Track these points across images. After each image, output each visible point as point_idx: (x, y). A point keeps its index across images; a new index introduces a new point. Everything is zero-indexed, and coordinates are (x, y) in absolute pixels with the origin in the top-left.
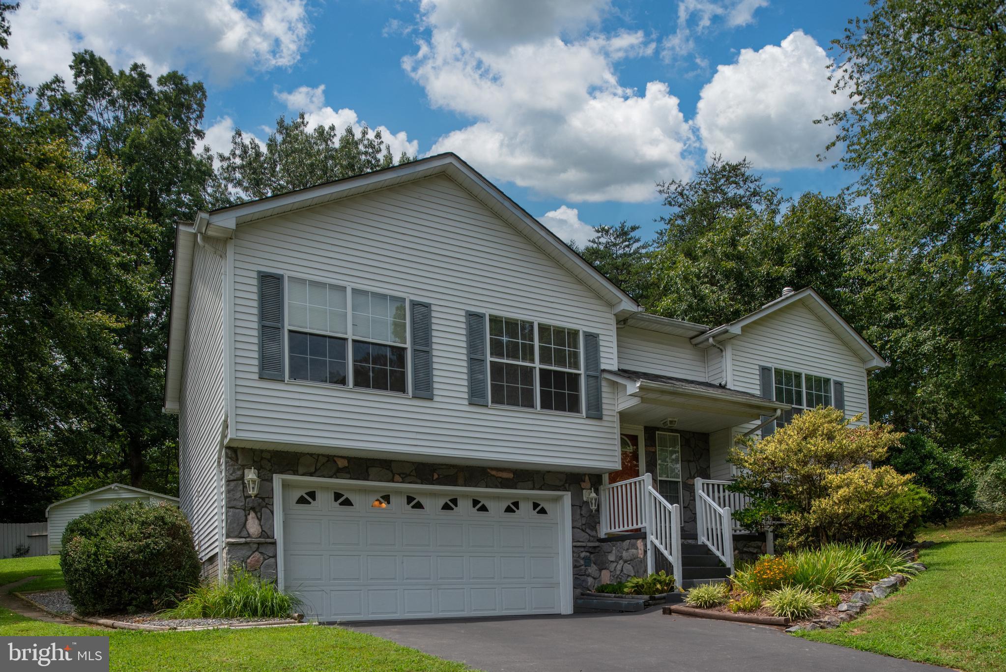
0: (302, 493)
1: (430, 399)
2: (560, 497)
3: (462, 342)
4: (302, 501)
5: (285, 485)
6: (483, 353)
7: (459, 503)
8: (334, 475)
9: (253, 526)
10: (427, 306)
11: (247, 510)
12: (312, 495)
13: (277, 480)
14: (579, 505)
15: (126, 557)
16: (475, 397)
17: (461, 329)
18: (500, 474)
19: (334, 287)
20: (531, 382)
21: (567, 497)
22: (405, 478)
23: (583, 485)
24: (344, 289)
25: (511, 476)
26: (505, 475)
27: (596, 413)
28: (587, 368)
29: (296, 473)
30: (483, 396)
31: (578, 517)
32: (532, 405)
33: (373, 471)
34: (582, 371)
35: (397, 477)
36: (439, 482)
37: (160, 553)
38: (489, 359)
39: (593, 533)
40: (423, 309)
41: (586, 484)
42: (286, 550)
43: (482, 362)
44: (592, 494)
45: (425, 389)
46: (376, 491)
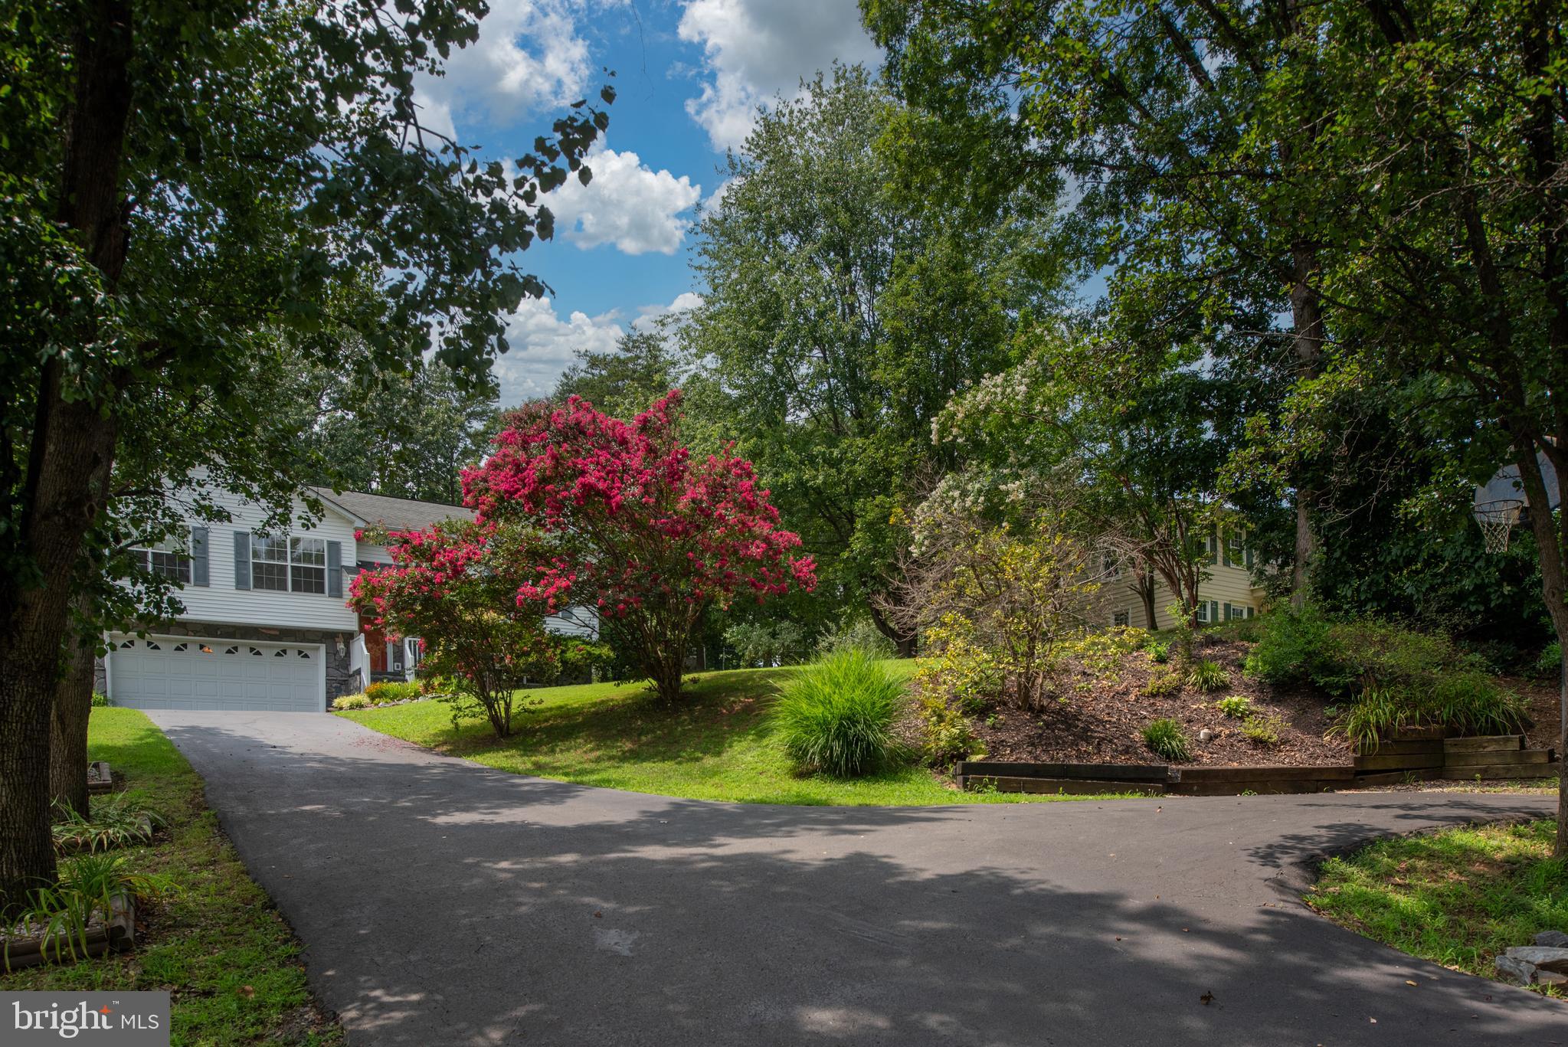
0: (125, 641)
1: (207, 586)
2: (318, 649)
3: (231, 550)
4: (125, 646)
5: (112, 637)
6: (247, 557)
7: (240, 649)
10: (206, 530)
12: (132, 643)
13: (106, 634)
14: (331, 653)
16: (241, 583)
17: (231, 542)
18: (269, 632)
20: (285, 575)
21: (323, 648)
22: (196, 633)
23: (337, 640)
25: (275, 633)
26: (272, 633)
27: (336, 592)
28: (330, 564)
30: (247, 584)
31: (332, 660)
32: (285, 589)
33: (172, 629)
34: (326, 567)
35: (190, 633)
36: (221, 636)
38: (251, 560)
39: (347, 672)
40: (203, 532)
41: (341, 639)
42: (113, 675)
43: (246, 562)
44: (341, 646)
45: (203, 580)
46: (176, 641)
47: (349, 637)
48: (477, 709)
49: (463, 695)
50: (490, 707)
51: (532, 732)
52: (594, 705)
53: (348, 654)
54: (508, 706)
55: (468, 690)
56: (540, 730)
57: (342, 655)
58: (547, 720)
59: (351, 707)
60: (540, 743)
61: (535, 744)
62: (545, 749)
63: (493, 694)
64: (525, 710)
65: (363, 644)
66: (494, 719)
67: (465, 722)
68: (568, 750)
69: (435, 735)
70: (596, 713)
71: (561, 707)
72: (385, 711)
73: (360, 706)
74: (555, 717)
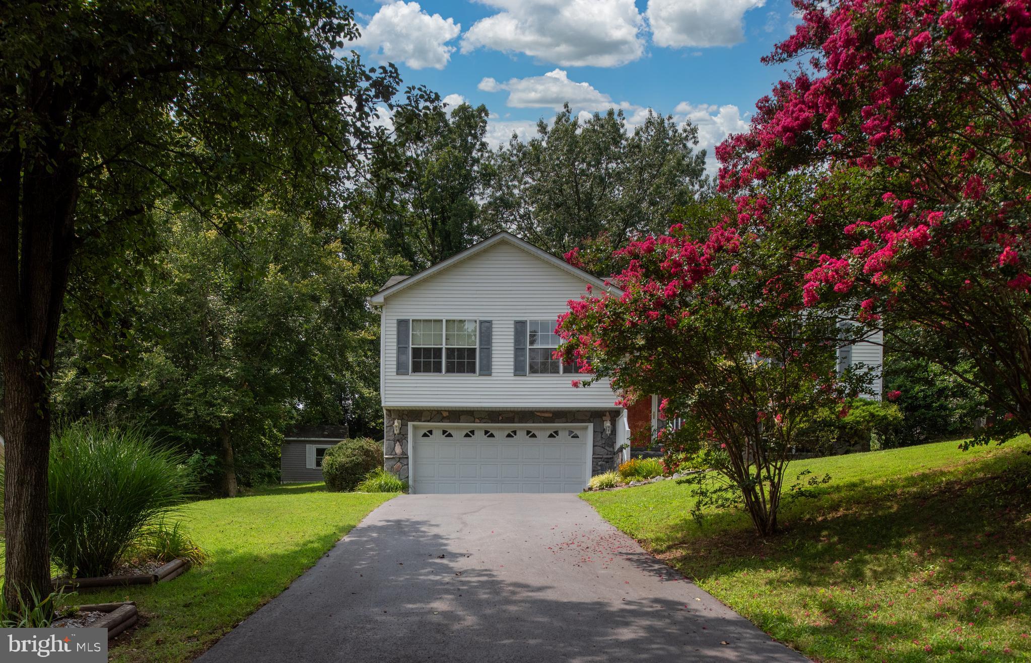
0: (425, 431)
1: (490, 375)
2: (586, 428)
3: (511, 339)
4: (425, 435)
5: (415, 427)
6: (525, 344)
7: (518, 433)
8: (441, 421)
9: (398, 449)
10: (490, 322)
11: (395, 441)
12: (431, 432)
13: (410, 424)
14: (598, 432)
15: (344, 466)
16: (519, 370)
17: (511, 332)
18: (543, 415)
19: (435, 321)
21: (591, 426)
22: (481, 420)
23: (604, 418)
24: (442, 321)
25: (551, 415)
26: (546, 415)
29: (420, 421)
30: (523, 369)
31: (599, 438)
33: (462, 417)
35: (477, 420)
36: (503, 422)
37: (358, 464)
38: (528, 346)
39: (611, 449)
40: (487, 324)
41: (607, 416)
42: (415, 461)
43: (524, 349)
44: (608, 424)
45: (487, 370)
46: (465, 428)
47: (614, 414)
48: (729, 495)
49: (710, 473)
50: (748, 489)
51: (811, 530)
52: (912, 481)
53: (614, 431)
54: (775, 487)
55: (719, 465)
56: (824, 525)
57: (608, 432)
58: (835, 507)
59: (601, 488)
60: (830, 554)
61: (820, 556)
62: (841, 567)
63: (753, 470)
64: (801, 493)
65: (625, 420)
66: (754, 507)
67: (710, 510)
68: (889, 574)
69: (674, 528)
70: (922, 497)
71: (853, 486)
72: (632, 491)
73: (610, 486)
74: (851, 501)
